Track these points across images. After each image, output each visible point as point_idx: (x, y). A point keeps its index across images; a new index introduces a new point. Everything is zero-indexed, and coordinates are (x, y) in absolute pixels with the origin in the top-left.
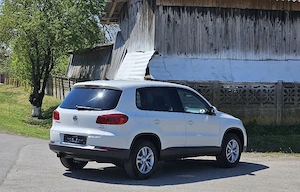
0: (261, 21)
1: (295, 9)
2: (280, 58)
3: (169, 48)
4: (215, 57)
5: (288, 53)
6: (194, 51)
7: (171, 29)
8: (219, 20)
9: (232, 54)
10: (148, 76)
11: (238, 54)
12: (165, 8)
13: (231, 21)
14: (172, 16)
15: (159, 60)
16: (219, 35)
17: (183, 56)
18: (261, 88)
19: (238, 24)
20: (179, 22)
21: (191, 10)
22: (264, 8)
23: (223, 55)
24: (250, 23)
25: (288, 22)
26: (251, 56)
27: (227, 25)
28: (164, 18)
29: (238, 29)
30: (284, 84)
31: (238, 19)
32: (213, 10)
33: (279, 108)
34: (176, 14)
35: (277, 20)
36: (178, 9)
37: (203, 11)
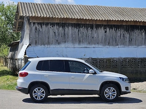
0: (81, 29)
1: (98, 23)
2: (91, 46)
3: (36, 42)
4: (58, 46)
5: (95, 44)
6: (49, 43)
7: (37, 34)
8: (61, 29)
9: (67, 45)
10: (25, 56)
11: (70, 45)
12: (34, 23)
13: (66, 29)
14: (37, 27)
15: (31, 48)
16: (60, 36)
17: (43, 46)
19: (70, 30)
20: (41, 30)
21: (47, 24)
22: (83, 23)
23: (63, 45)
24: (76, 30)
25: (94, 29)
26: (77, 45)
27: (64, 31)
28: (34, 28)
29: (70, 33)
30: (92, 59)
31: (70, 28)
32: (58, 24)
34: (40, 26)
35: (89, 29)
36: (41, 24)
37: (53, 24)
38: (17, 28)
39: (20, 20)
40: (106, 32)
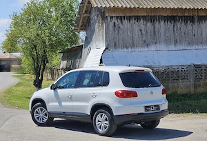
0: (178, 24)
1: (200, 14)
2: (192, 48)
4: (147, 49)
5: (197, 44)
6: (133, 46)
7: (116, 32)
8: (149, 24)
9: (159, 47)
10: (101, 64)
11: (162, 47)
12: (112, 18)
13: (157, 24)
14: (116, 23)
15: (109, 53)
16: (149, 35)
17: (125, 50)
18: (180, 69)
19: (162, 26)
21: (130, 18)
22: (180, 15)
23: (153, 48)
24: (170, 25)
25: (196, 23)
26: (172, 47)
27: (154, 27)
28: (111, 24)
29: (162, 30)
30: (195, 65)
31: (162, 23)
32: (144, 18)
33: (192, 82)
34: (120, 21)
35: (189, 22)
36: (121, 18)
37: (138, 18)
38: (80, 25)
39: (85, 15)
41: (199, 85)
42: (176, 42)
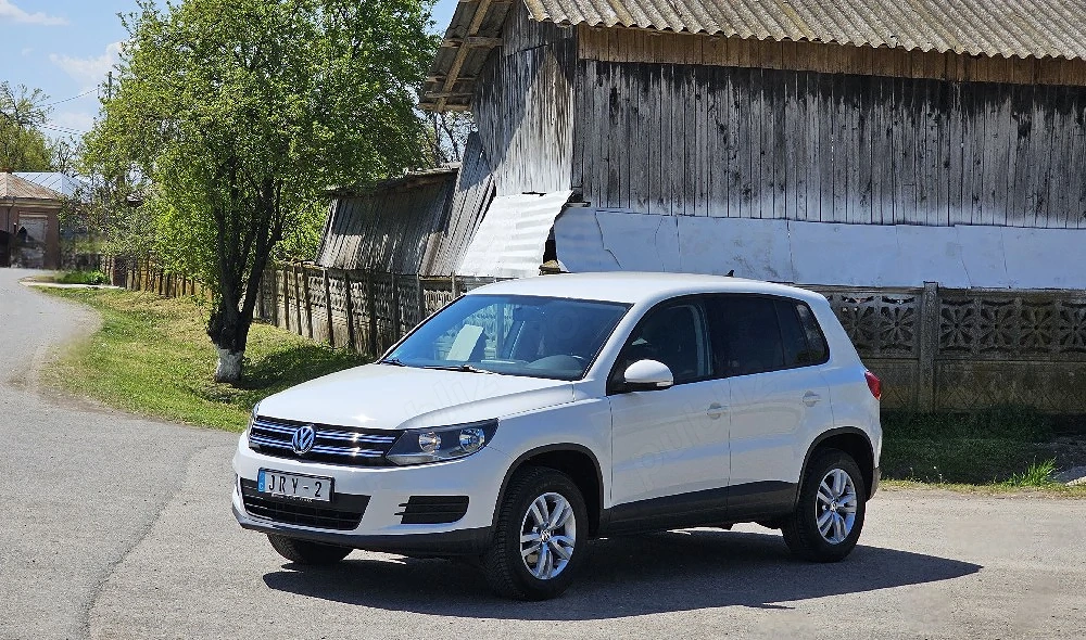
0: (879, 110)
1: (978, 76)
2: (933, 218)
3: (613, 182)
4: (745, 211)
5: (955, 200)
6: (688, 191)
7: (620, 130)
8: (759, 107)
9: (795, 204)
10: (552, 264)
11: (810, 205)
12: (603, 68)
13: (793, 109)
14: (623, 93)
15: (584, 216)
16: (756, 150)
17: (653, 206)
18: (877, 304)
19: (810, 119)
20: (644, 110)
21: (679, 75)
22: (890, 72)
23: (767, 206)
24: (849, 117)
25: (956, 115)
26: (850, 209)
27: (781, 119)
28: (601, 97)
29: (813, 133)
30: (941, 292)
31: (813, 105)
32: (741, 76)
33: (926, 361)
34: (635, 84)
35: (926, 109)
36: (644, 74)
37: (713, 78)
39: (481, 41)
40: (1025, 131)
41: (957, 377)
42: (868, 189)
